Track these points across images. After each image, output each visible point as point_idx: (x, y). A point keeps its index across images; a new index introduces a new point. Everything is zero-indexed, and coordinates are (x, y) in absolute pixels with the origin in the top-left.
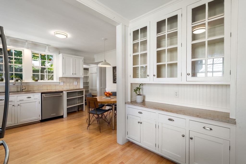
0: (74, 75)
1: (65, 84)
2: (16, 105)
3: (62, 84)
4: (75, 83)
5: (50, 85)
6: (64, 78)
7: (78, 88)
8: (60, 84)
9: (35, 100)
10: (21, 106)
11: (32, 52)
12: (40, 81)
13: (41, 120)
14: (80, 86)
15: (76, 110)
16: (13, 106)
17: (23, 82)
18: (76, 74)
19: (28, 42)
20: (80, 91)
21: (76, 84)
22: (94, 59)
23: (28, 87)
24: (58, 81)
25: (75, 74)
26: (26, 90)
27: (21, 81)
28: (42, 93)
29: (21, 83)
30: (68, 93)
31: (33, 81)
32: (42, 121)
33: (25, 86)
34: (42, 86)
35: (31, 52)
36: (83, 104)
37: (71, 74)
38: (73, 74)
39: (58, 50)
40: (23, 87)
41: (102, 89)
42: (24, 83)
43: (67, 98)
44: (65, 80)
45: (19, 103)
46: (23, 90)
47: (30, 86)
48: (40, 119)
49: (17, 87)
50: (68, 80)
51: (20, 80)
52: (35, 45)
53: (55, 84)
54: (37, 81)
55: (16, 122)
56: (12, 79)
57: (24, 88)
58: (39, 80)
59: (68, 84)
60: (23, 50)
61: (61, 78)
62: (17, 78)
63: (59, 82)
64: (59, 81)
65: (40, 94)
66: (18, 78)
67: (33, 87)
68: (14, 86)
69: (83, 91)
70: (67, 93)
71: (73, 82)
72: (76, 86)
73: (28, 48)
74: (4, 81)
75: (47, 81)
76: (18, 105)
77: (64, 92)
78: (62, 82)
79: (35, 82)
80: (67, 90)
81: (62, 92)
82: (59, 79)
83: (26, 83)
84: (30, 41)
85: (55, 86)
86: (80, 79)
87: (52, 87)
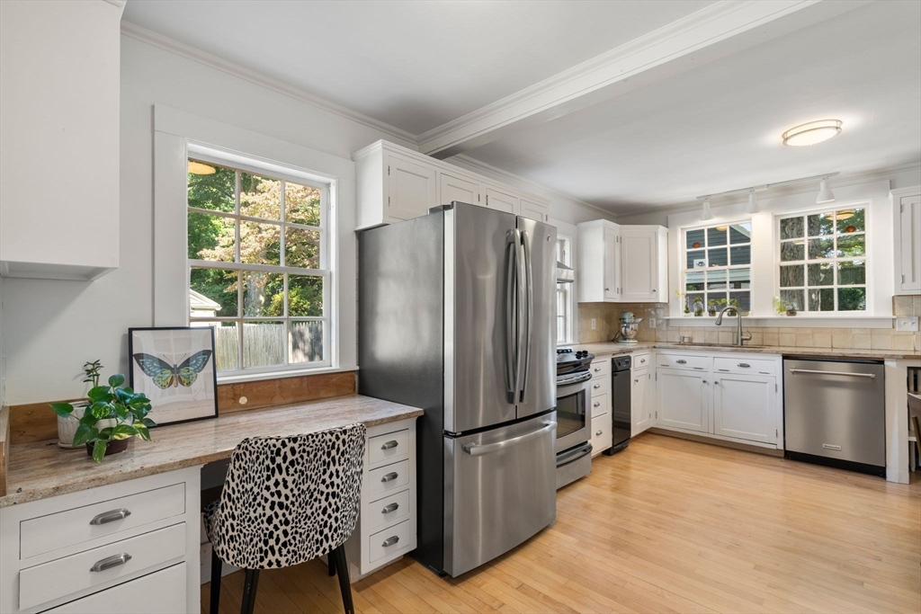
2: (711, 381)
3: (909, 326)
5: (846, 331)
9: (762, 378)
10: (722, 386)
12: (806, 314)
13: (781, 451)
16: (704, 382)
17: (750, 316)
19: (755, 191)
23: (762, 333)
28: (785, 357)
30: (913, 372)
31: (784, 314)
32: (787, 455)
33: (750, 330)
34: (809, 332)
35: (778, 219)
40: (745, 334)
42: (749, 320)
45: (718, 377)
47: (770, 330)
48: (781, 447)
49: (733, 333)
53: (872, 331)
54: (792, 312)
57: (745, 337)
58: (803, 309)
61: (902, 301)
63: (894, 319)
64: (889, 315)
65: (779, 359)
67: (779, 333)
70: (909, 368)
73: (756, 210)
74: (706, 315)
75: (836, 313)
76: (716, 383)
77: (886, 363)
78: (909, 316)
79: (786, 316)
80: (906, 357)
81: (881, 362)
82: (894, 304)
83: (758, 320)
84: (760, 187)
85: (871, 334)
87: (853, 337)
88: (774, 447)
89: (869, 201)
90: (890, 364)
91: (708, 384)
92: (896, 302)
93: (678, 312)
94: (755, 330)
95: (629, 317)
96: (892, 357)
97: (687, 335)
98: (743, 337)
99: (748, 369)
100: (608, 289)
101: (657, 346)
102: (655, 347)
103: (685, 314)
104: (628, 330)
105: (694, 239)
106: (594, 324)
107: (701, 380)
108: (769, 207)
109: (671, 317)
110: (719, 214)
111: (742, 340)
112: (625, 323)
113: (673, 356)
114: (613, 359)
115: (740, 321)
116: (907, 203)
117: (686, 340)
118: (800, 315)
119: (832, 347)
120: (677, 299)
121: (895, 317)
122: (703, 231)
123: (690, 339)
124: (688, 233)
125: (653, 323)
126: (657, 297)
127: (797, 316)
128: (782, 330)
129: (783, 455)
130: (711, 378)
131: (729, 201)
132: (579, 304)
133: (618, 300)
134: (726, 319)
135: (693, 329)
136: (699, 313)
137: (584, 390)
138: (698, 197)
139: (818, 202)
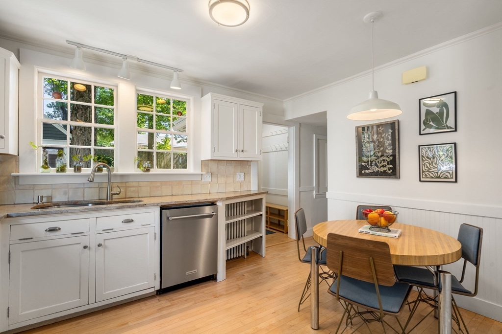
0: (241, 153)
1: (215, 180)
2: (93, 245)
3: (208, 179)
4: (240, 177)
5: (180, 182)
6: (213, 163)
7: (245, 189)
8: (204, 179)
9: (144, 230)
10: (106, 247)
11: (137, 90)
12: (155, 170)
13: (157, 291)
14: (250, 184)
15: (243, 253)
16: (85, 247)
17: (115, 172)
18: (246, 151)
19: (128, 60)
20: (252, 201)
21: (242, 179)
22: (283, 112)
23: (126, 187)
24: (199, 172)
26: (122, 195)
27: (109, 169)
29: (110, 176)
30: (228, 207)
31: (139, 171)
32: (162, 292)
33: (119, 185)
34: (159, 184)
35: (136, 93)
36: (262, 237)
37: (234, 151)
38: (237, 151)
39: (200, 85)
40: (115, 189)
41: (301, 193)
42: (116, 175)
44: (214, 167)
45: (100, 239)
46: (115, 197)
47: (132, 184)
48: (158, 288)
49: (100, 188)
50: (222, 168)
51: (106, 168)
53: (193, 181)
55: (92, 300)
56: (88, 165)
57: (115, 192)
58: (153, 168)
59: (222, 180)
60: (117, 86)
61: (205, 163)
62: (100, 163)
63: (202, 175)
65: (157, 211)
66: (103, 162)
67: (138, 187)
68: (92, 185)
69: (261, 199)
70: (226, 206)
71: (234, 175)
72: (241, 183)
74: (70, 171)
75: (172, 171)
76: (99, 245)
78: (208, 173)
79: (142, 173)
82: (202, 165)
83: (122, 176)
84: (132, 58)
85: (192, 184)
86: (250, 166)
87: (183, 187)
90: (219, 204)
91: (90, 248)
93: (30, 168)
94: (122, 185)
97: (45, 193)
103: (42, 170)
107: (81, 246)
109: (21, 173)
111: (113, 194)
119: (172, 195)
121: (202, 173)
122: (66, 82)
123: (50, 197)
128: (142, 184)
130: (92, 242)
135: (54, 187)
136: (62, 169)
138: (68, 42)
139: (171, 87)
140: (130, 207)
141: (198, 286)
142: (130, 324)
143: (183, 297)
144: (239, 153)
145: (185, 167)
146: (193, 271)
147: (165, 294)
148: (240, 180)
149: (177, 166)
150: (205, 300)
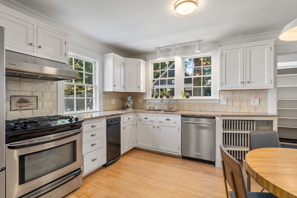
0: (247, 84)
1: (230, 103)
3: (224, 102)
4: (254, 102)
5: (205, 104)
6: (228, 92)
7: (260, 111)
8: (221, 102)
9: (174, 125)
10: (160, 129)
16: (154, 127)
17: (174, 98)
18: (253, 82)
19: (175, 46)
20: (268, 121)
23: (178, 105)
25: (248, 82)
27: (172, 97)
28: (182, 116)
30: (225, 122)
31: (185, 98)
33: (173, 104)
34: (193, 105)
37: (239, 83)
38: (242, 83)
39: (219, 43)
43: (223, 130)
44: (229, 95)
45: (159, 125)
47: (181, 104)
50: (236, 95)
52: (186, 48)
53: (214, 103)
54: (187, 97)
55: (156, 147)
58: (191, 96)
59: (237, 104)
61: (222, 93)
62: (165, 95)
64: (218, 98)
65: (180, 117)
71: (248, 101)
72: (256, 107)
73: (175, 55)
74: (159, 98)
75: (202, 97)
76: (158, 127)
77: (216, 118)
78: (224, 98)
80: (222, 116)
81: (214, 118)
82: (219, 94)
83: (176, 100)
84: (177, 45)
85: (212, 106)
86: (267, 93)
87: (207, 107)
88: (178, 154)
89: (212, 53)
90: (217, 118)
91: (155, 128)
92: (220, 93)
93: (149, 97)
94: (175, 104)
95: (129, 98)
96: (218, 116)
97: (152, 106)
98: (170, 107)
99: (169, 121)
100: (115, 86)
101: (137, 111)
102: (136, 112)
103: (151, 97)
104: (128, 104)
105: (156, 66)
106: (113, 102)
107: (153, 126)
108: (180, 54)
109: (147, 99)
110: (164, 56)
111: (170, 108)
112: (128, 101)
113: (143, 116)
114: (107, 119)
115: (170, 100)
116: (224, 53)
117: (152, 108)
118: (191, 98)
119: (200, 111)
120: (149, 91)
121: (220, 99)
122: (159, 63)
123: (154, 108)
124: (154, 64)
125: (141, 101)
126: (140, 90)
127: (189, 98)
128: (185, 104)
129: (181, 157)
130: (156, 125)
131: (167, 51)
132: (103, 92)
133: (122, 90)
134: (165, 100)
135: (155, 104)
136: (157, 97)
137: (76, 140)
138: (156, 48)
139: (196, 52)
140: (168, 113)
141: (203, 164)
142: (163, 162)
143: (188, 164)
144: (245, 84)
145: (210, 95)
146: (198, 153)
147: (185, 159)
148: (254, 104)
149: (205, 95)
150: (198, 171)
